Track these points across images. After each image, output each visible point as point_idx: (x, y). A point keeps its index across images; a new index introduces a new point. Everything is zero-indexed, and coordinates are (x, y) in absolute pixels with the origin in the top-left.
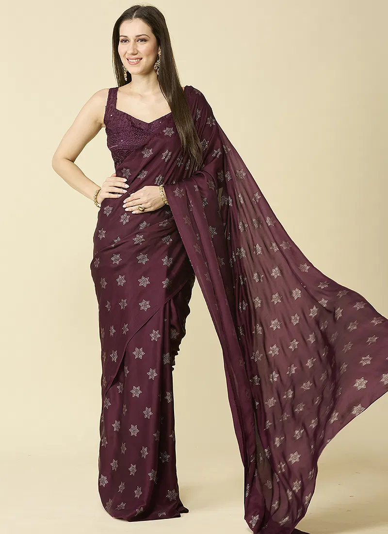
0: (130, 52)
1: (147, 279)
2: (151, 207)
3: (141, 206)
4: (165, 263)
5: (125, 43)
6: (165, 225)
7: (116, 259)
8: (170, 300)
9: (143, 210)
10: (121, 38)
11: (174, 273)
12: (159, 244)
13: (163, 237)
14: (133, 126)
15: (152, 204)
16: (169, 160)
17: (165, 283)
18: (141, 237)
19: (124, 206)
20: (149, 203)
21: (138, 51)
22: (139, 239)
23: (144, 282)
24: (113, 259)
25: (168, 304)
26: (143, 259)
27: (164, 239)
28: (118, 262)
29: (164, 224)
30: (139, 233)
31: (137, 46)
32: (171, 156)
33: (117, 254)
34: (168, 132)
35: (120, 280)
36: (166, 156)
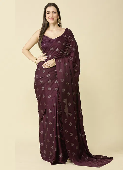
1: (50, 88)
2: (51, 66)
3: (48, 66)
14: (48, 40)
18: (49, 75)
19: (43, 67)
21: (53, 16)
24: (40, 82)
27: (56, 75)
28: (42, 83)
32: (59, 50)
33: (41, 80)
34: (59, 42)
35: (43, 88)
36: (57, 50)
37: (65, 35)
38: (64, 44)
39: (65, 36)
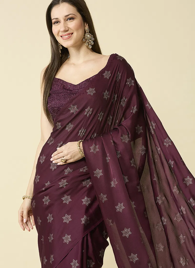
0: (62, 29)
1: (69, 216)
2: (71, 159)
3: (63, 158)
4: (84, 203)
5: (57, 24)
6: (85, 170)
7: (46, 200)
8: (87, 235)
9: (66, 162)
10: (53, 21)
11: (91, 211)
12: (80, 187)
13: (83, 180)
14: (64, 88)
15: (71, 156)
16: (90, 115)
17: (83, 220)
18: (65, 181)
19: (51, 160)
20: (69, 156)
21: (69, 28)
22: (63, 183)
23: (67, 219)
24: (44, 200)
25: (85, 237)
26: (67, 200)
27: (84, 183)
28: (47, 203)
29: (83, 170)
30: (64, 178)
31: (67, 24)
32: (92, 112)
33: (46, 196)
34: (91, 91)
35: (50, 218)
36: (88, 111)
37: (109, 72)
38: (106, 95)
39: (107, 75)
